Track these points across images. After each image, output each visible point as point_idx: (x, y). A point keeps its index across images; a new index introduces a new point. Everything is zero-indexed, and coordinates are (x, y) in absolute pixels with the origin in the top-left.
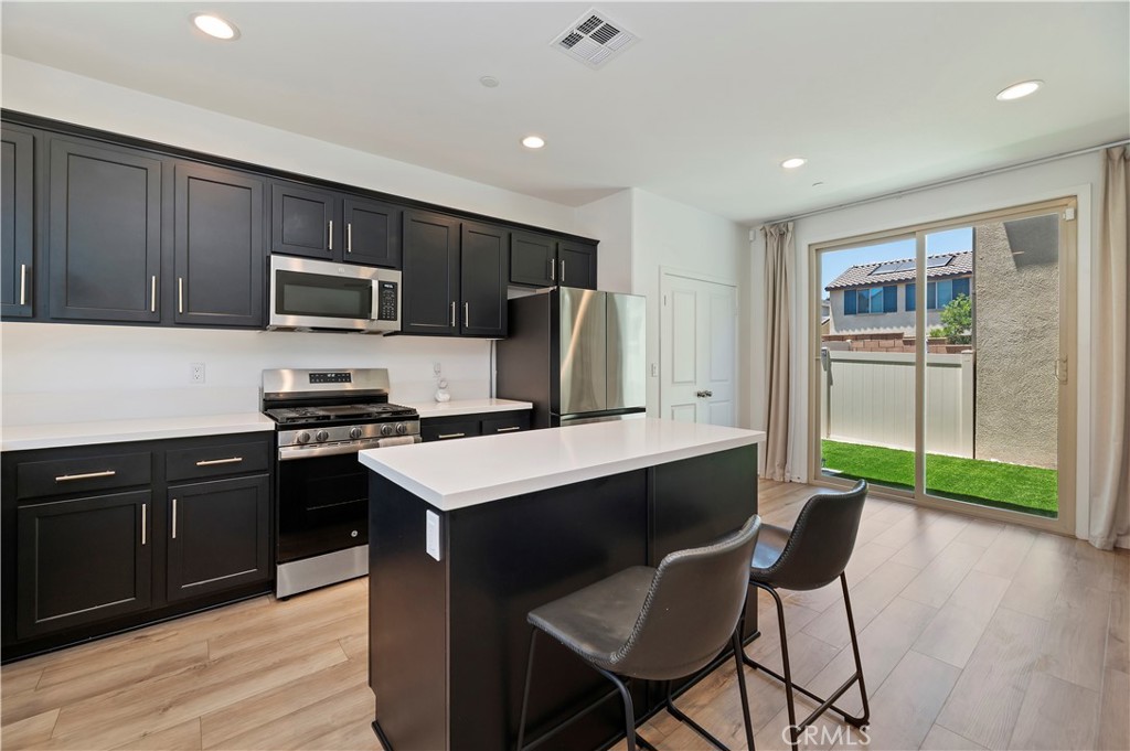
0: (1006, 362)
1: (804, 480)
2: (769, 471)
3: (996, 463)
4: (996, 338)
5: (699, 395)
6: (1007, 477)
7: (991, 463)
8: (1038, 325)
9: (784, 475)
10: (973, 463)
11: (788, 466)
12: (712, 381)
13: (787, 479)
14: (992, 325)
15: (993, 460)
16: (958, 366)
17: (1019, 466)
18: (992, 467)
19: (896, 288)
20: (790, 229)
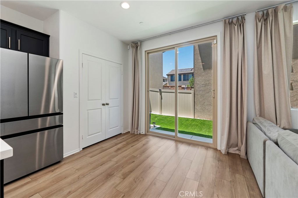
0: (201, 92)
1: (144, 133)
2: (133, 131)
3: (199, 119)
4: (199, 86)
5: (103, 105)
6: (201, 124)
7: (198, 120)
8: (207, 82)
9: (137, 132)
10: (194, 120)
11: (139, 129)
12: (110, 99)
13: (139, 133)
14: (198, 82)
15: (198, 118)
16: (191, 93)
17: (204, 120)
18: (198, 121)
19: (181, 75)
20: (139, 45)
